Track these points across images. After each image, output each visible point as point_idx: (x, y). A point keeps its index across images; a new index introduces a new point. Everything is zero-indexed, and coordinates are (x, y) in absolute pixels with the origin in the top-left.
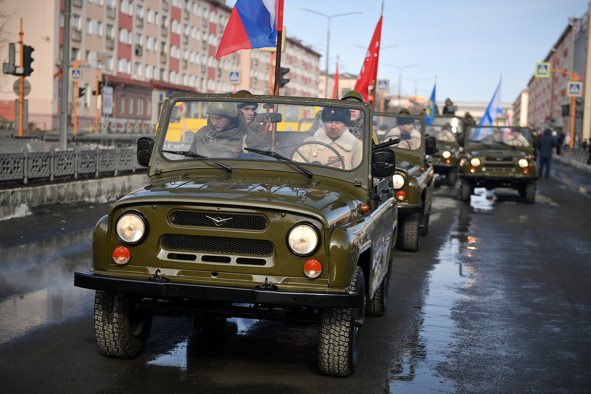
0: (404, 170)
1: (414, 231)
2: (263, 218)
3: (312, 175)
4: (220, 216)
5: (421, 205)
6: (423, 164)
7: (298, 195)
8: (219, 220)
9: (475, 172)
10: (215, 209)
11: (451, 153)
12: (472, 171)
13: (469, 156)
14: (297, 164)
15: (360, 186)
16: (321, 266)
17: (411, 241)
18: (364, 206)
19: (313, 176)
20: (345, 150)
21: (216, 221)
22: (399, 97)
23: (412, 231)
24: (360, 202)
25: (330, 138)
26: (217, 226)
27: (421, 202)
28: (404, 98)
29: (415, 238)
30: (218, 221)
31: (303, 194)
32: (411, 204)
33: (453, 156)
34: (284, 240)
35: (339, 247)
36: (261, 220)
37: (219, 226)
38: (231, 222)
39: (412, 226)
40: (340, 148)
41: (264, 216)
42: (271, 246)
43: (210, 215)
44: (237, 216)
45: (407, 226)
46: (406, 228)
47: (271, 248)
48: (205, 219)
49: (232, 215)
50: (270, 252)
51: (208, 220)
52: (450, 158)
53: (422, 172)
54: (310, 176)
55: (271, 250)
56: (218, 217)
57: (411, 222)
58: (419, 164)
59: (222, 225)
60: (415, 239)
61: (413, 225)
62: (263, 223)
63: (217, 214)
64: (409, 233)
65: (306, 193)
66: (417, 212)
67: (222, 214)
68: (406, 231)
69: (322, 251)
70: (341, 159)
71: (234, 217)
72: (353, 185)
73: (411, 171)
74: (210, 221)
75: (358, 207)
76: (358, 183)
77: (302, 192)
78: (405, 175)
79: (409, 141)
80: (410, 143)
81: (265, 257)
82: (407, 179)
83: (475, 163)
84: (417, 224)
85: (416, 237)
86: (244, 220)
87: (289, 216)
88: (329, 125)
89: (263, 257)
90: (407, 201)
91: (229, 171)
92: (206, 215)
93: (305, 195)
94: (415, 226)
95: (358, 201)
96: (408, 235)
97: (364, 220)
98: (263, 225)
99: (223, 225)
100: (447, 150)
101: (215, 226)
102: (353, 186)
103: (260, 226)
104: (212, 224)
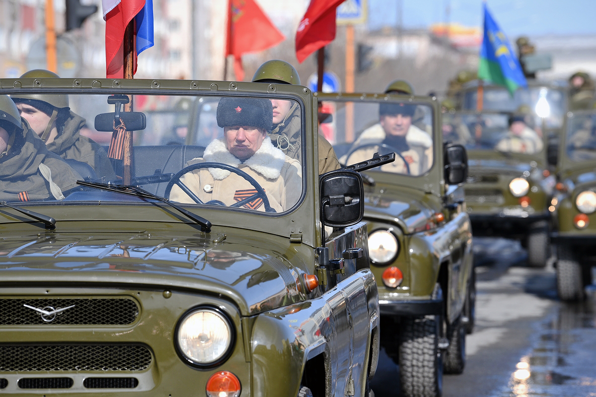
0: (396, 220)
1: (427, 357)
2: (130, 303)
3: (210, 225)
4: (50, 303)
5: (440, 297)
6: (441, 207)
7: (190, 259)
8: (50, 310)
9: (589, 225)
10: (43, 291)
11: (531, 182)
12: (581, 224)
13: (571, 186)
14: (180, 207)
15: (299, 242)
16: (237, 382)
17: (421, 380)
18: (309, 278)
19: (212, 228)
20: (265, 178)
21: (43, 314)
22: (400, 32)
23: (421, 358)
24: (301, 272)
25: (237, 158)
26: (46, 323)
27: (440, 292)
28: (413, 33)
29: (429, 372)
30: (47, 313)
31: (200, 258)
32: (415, 295)
33: (535, 189)
34: (170, 339)
35: (268, 347)
36: (126, 306)
37: (50, 323)
38: (72, 313)
39: (421, 346)
40: (256, 174)
41: (131, 299)
42: (147, 352)
43: (32, 302)
44: (82, 301)
45: (410, 346)
46: (409, 351)
47: (146, 356)
48: (23, 310)
49: (73, 301)
50: (146, 364)
51: (28, 312)
52: (529, 194)
53: (438, 224)
54: (205, 228)
55: (146, 360)
56: (46, 305)
57: (418, 337)
58: (431, 206)
59: (55, 320)
60: (431, 375)
61: (424, 342)
62: (130, 312)
63: (46, 300)
64: (415, 362)
65: (203, 255)
66: (429, 314)
67: (55, 301)
68: (409, 357)
69: (238, 356)
70: (260, 193)
71: (77, 303)
72: (288, 241)
73: (411, 223)
74: (32, 314)
75: (299, 279)
76: (296, 236)
77: (197, 254)
78: (398, 232)
79: (404, 154)
80: (407, 159)
81: (135, 373)
82: (403, 240)
83: (587, 204)
84: (431, 341)
85: (432, 370)
86: (94, 308)
87: (176, 296)
88: (232, 133)
89: (132, 373)
90: (405, 288)
91: (49, 226)
92: (24, 302)
93: (203, 259)
94: (427, 346)
95: (299, 269)
96: (413, 366)
97: (309, 305)
98: (130, 316)
99: (58, 320)
100: (519, 175)
101: (42, 322)
102: (287, 243)
103: (126, 318)
104: (37, 319)
